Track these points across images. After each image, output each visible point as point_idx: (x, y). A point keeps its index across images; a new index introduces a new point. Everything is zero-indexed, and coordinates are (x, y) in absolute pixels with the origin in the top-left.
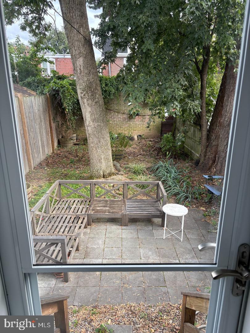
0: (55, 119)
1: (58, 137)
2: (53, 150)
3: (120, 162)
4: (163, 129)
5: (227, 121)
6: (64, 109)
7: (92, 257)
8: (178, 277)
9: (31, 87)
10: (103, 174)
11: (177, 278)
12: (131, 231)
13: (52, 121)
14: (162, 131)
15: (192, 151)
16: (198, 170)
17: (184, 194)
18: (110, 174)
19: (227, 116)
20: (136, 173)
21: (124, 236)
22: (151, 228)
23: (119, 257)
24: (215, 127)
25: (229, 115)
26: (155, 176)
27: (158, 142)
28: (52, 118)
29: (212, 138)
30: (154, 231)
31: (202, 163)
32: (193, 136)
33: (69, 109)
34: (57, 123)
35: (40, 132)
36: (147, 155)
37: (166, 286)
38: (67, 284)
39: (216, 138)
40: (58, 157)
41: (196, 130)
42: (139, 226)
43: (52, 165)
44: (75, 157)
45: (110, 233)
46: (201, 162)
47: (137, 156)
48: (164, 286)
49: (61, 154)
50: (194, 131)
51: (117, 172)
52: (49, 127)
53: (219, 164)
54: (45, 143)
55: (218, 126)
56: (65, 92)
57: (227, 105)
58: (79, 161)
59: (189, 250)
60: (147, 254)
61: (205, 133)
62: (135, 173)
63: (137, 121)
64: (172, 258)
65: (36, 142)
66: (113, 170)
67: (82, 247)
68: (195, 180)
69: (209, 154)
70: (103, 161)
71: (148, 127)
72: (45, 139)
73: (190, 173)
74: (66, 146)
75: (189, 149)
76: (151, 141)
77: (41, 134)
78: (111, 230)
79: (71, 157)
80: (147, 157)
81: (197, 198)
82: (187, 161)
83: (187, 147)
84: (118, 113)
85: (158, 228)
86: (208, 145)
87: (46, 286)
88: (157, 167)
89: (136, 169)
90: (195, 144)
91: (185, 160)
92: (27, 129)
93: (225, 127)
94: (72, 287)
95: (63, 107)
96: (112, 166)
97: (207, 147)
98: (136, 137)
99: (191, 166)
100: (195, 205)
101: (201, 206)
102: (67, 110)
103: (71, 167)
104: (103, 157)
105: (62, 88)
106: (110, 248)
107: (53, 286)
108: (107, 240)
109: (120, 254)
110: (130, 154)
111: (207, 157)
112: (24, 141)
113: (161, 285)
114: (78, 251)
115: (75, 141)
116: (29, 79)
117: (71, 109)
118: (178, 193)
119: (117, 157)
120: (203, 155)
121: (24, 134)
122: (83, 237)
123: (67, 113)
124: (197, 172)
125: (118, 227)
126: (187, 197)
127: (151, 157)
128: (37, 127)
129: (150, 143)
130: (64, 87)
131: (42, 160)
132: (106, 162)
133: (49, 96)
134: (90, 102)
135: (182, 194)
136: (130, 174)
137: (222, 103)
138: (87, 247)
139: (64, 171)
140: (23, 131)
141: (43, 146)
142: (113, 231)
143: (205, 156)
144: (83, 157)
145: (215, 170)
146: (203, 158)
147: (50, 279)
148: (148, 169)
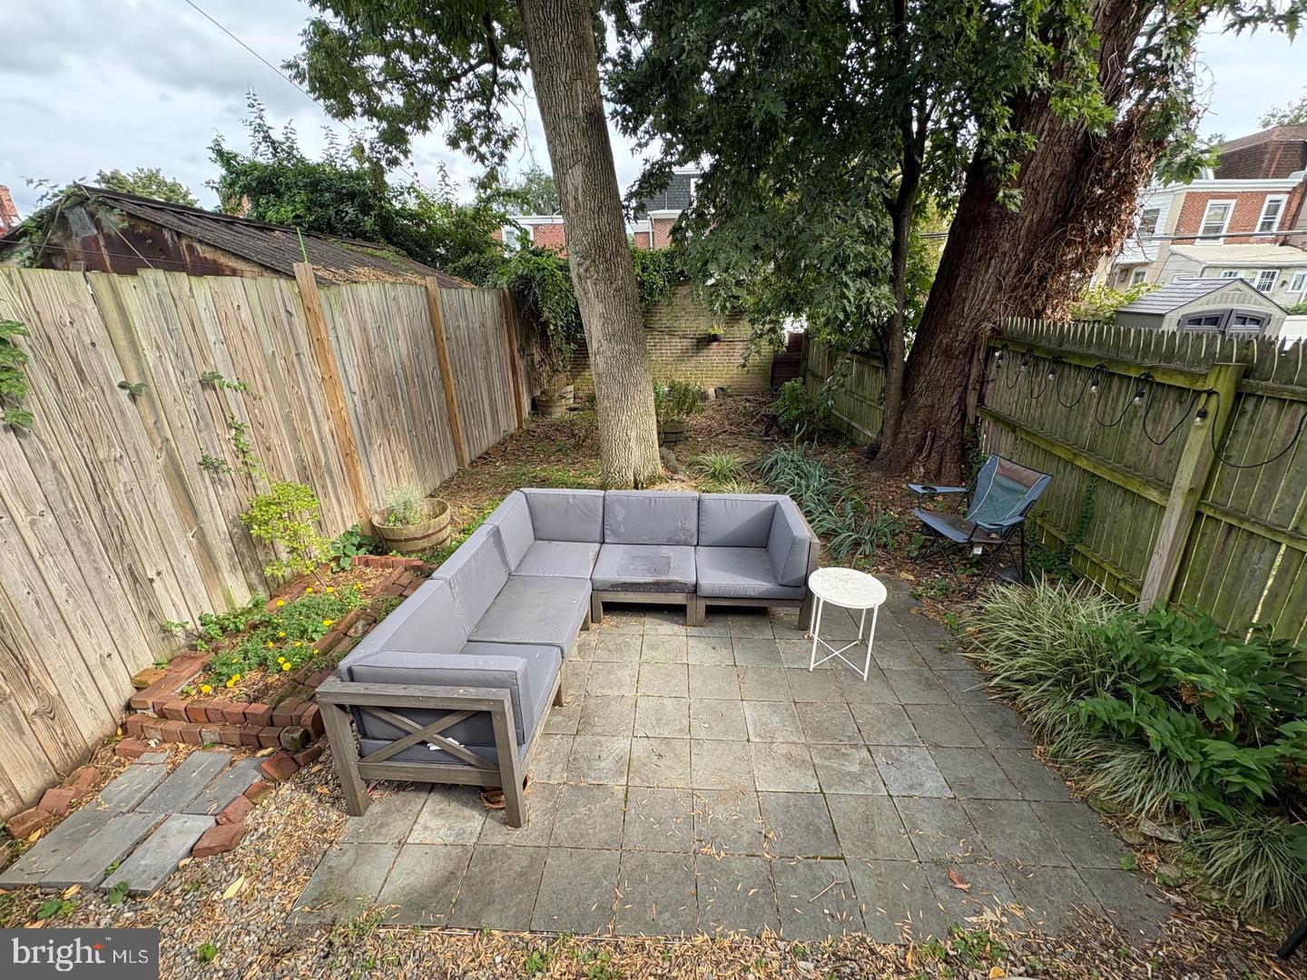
0: (523, 349)
1: (530, 391)
2: (520, 423)
3: (677, 449)
4: (775, 375)
5: (962, 342)
6: (545, 325)
7: (600, 730)
8: (876, 819)
9: (470, 278)
10: (635, 479)
11: (873, 822)
12: (713, 641)
13: (516, 353)
14: (773, 378)
15: (854, 424)
16: (877, 470)
17: (850, 536)
18: (652, 481)
19: (964, 329)
20: (719, 477)
21: (693, 660)
22: (768, 634)
23: (681, 730)
24: (927, 359)
25: (967, 324)
26: (767, 484)
27: (765, 403)
28: (516, 347)
29: (917, 387)
30: (781, 645)
31: (887, 453)
32: (857, 387)
33: (556, 325)
34: (529, 358)
35: (486, 377)
36: (740, 433)
37: (843, 858)
38: (518, 832)
39: (927, 388)
40: (530, 438)
41: (866, 370)
42: (734, 626)
43: (513, 457)
44: (569, 438)
45: (654, 647)
46: (884, 448)
47: (717, 435)
48: (835, 855)
49: (538, 430)
50: (861, 375)
51: (670, 474)
52: (509, 367)
53: (933, 454)
54: (500, 405)
55: (937, 356)
56: (545, 280)
57: (964, 300)
58: (578, 446)
59: (892, 711)
60: (766, 724)
61: (896, 375)
62: (714, 476)
63: (714, 352)
64: (846, 739)
65: (475, 401)
66: (661, 470)
67: (573, 692)
68: (872, 497)
69: (908, 428)
70: (633, 444)
71: (744, 366)
72: (499, 396)
73: (858, 477)
74: (550, 414)
75: (846, 419)
76: (748, 401)
77: (488, 383)
78: (656, 638)
79: (561, 439)
80: (741, 438)
81: (885, 546)
82: (841, 448)
83: (837, 414)
84: (671, 334)
85: (789, 634)
86: (905, 405)
87: (451, 840)
88: (769, 462)
89: (717, 466)
90: (861, 406)
91: (835, 446)
92: (449, 367)
93: (957, 357)
94: (532, 850)
95: (542, 320)
96: (658, 458)
97: (902, 412)
98: (711, 391)
99: (857, 461)
100: (883, 564)
101: (900, 568)
102: (552, 328)
103: (559, 461)
104: (633, 435)
105: (539, 271)
106: (655, 699)
107: (474, 840)
108: (645, 670)
109: (686, 722)
110: (699, 432)
111: (902, 436)
112: (443, 396)
113: (825, 853)
114: (561, 705)
115: (572, 401)
116: (467, 260)
117: (562, 327)
118: (833, 530)
119: (670, 437)
120: (888, 432)
121: (441, 379)
122: (578, 659)
123: (553, 335)
124: (875, 474)
125: (676, 627)
126: (857, 544)
127: (751, 438)
128: (479, 364)
129: (748, 404)
130: (544, 268)
131: (492, 443)
132: (643, 447)
133: (507, 293)
134: (601, 287)
135: (844, 535)
136: (701, 479)
137: (950, 294)
138: (587, 695)
139: (541, 470)
140: (441, 371)
141: (494, 412)
142: (663, 643)
143: (896, 435)
144: (586, 437)
145: (922, 470)
146: (889, 441)
147: (467, 812)
148: (747, 466)
